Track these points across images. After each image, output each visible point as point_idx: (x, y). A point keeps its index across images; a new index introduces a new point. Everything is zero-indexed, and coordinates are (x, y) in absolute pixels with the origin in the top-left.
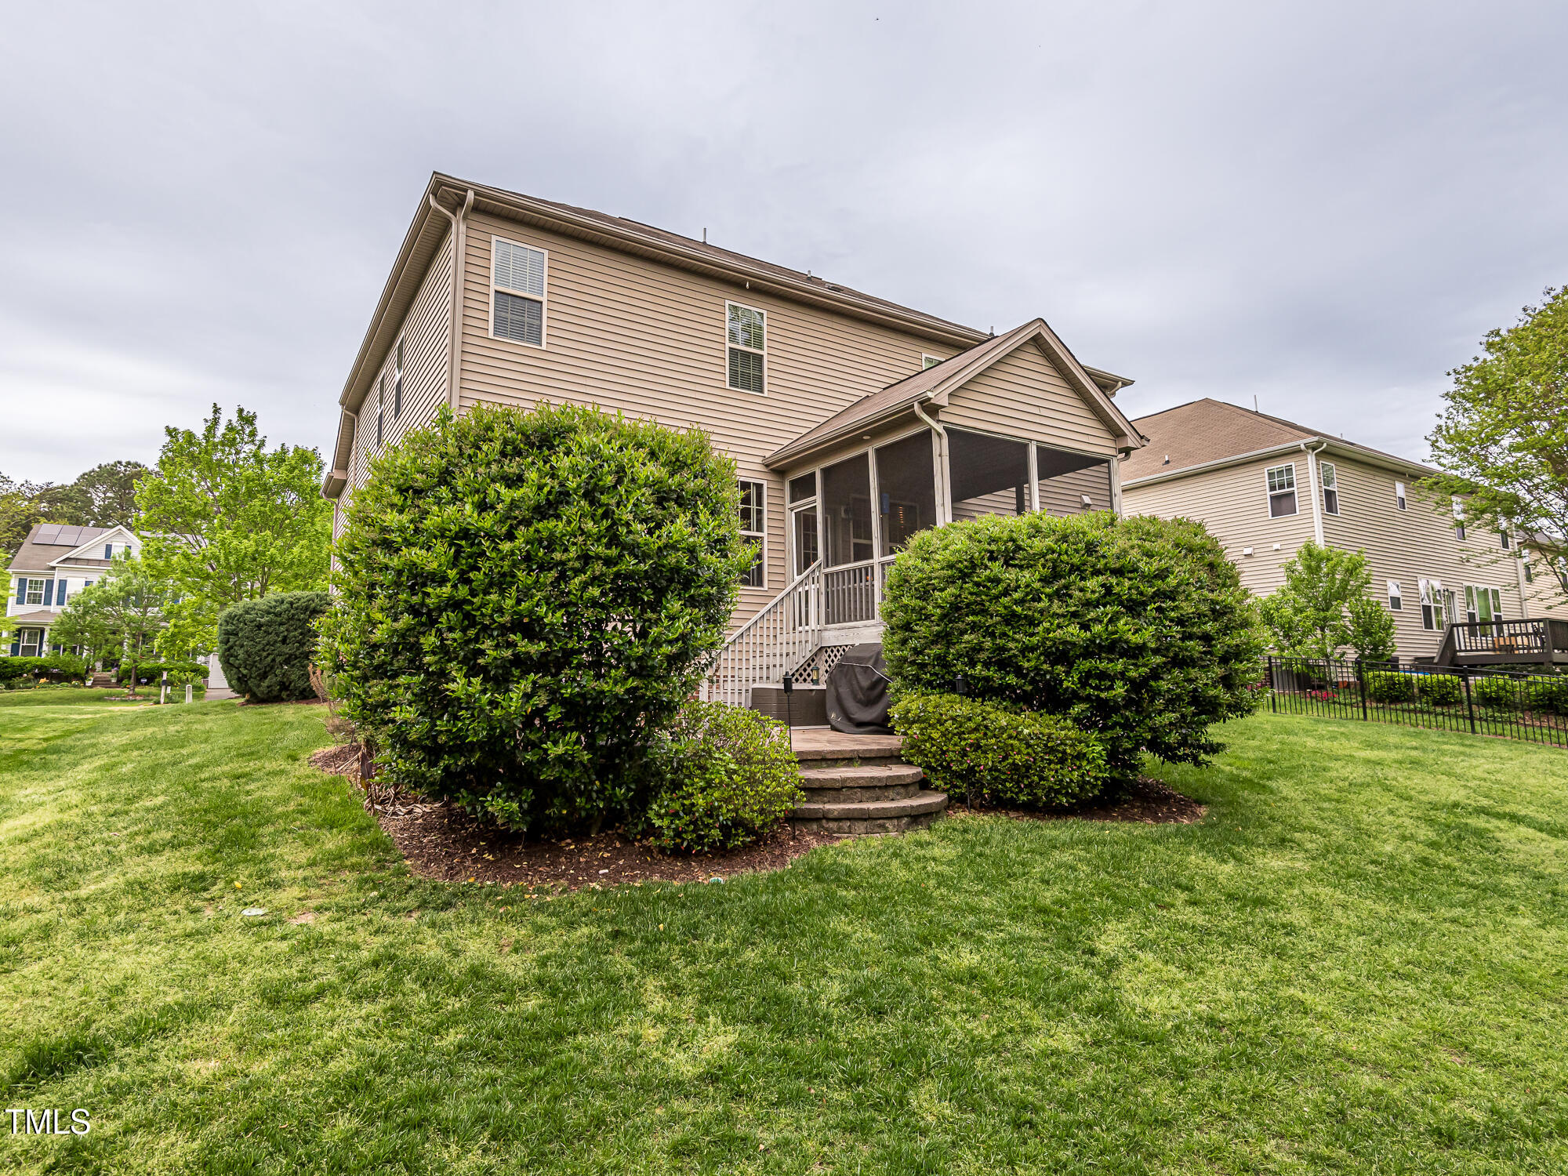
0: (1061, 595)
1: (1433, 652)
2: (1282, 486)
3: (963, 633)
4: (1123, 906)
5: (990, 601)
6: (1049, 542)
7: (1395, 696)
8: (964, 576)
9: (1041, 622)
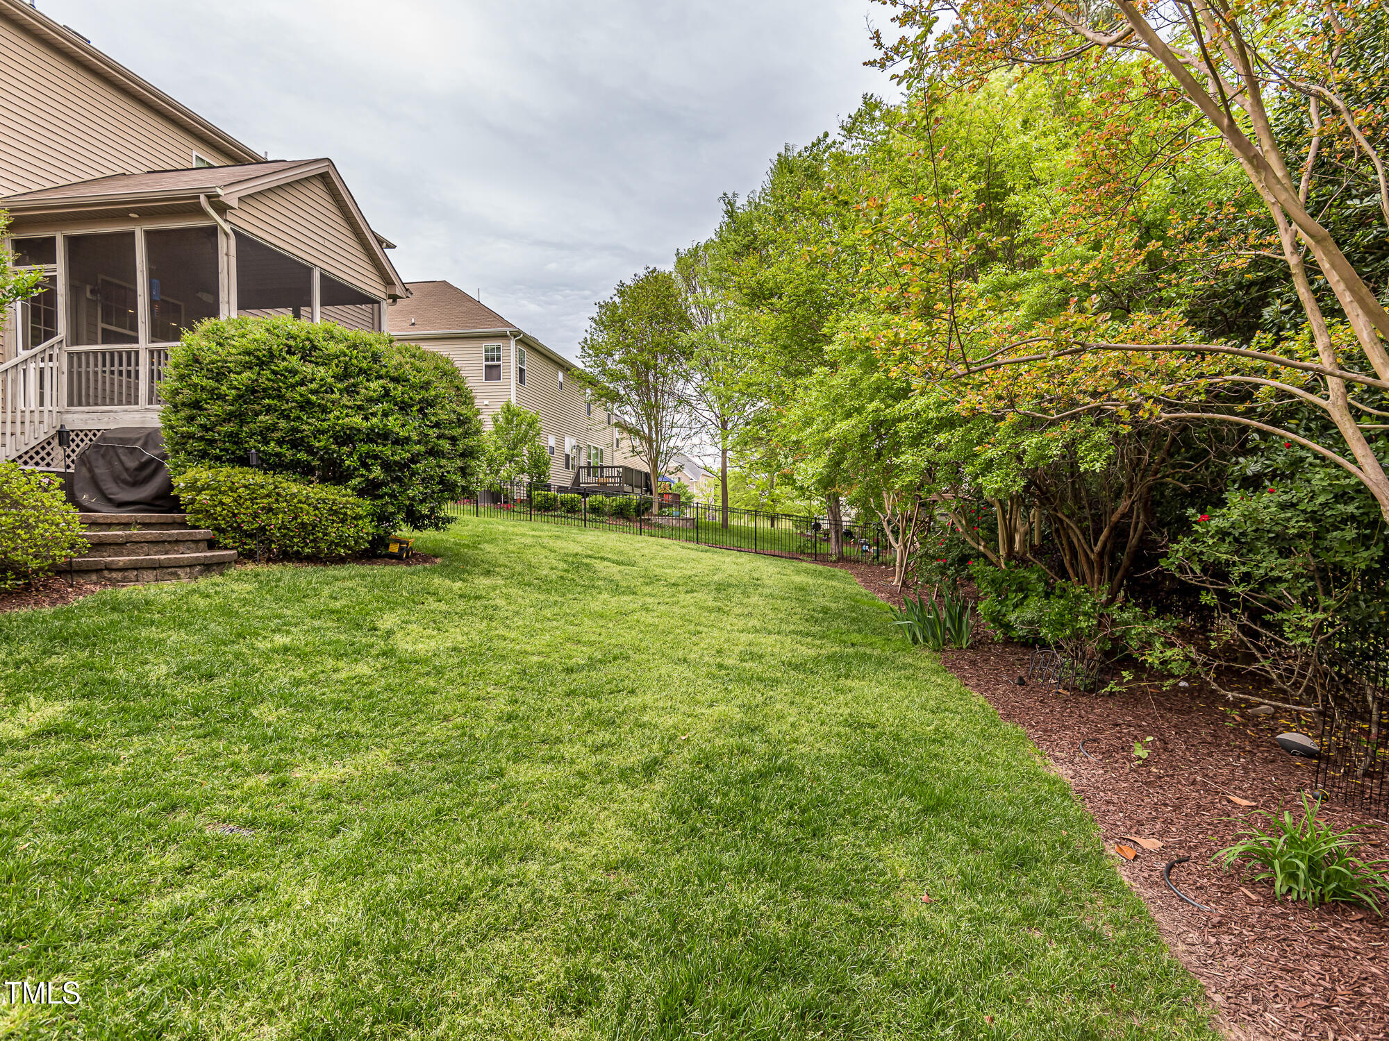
0: (351, 391)
1: (568, 484)
2: (493, 360)
3: (257, 414)
4: (393, 606)
5: (287, 388)
6: (342, 346)
7: (546, 508)
8: (262, 364)
9: (332, 411)
